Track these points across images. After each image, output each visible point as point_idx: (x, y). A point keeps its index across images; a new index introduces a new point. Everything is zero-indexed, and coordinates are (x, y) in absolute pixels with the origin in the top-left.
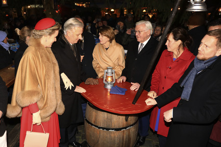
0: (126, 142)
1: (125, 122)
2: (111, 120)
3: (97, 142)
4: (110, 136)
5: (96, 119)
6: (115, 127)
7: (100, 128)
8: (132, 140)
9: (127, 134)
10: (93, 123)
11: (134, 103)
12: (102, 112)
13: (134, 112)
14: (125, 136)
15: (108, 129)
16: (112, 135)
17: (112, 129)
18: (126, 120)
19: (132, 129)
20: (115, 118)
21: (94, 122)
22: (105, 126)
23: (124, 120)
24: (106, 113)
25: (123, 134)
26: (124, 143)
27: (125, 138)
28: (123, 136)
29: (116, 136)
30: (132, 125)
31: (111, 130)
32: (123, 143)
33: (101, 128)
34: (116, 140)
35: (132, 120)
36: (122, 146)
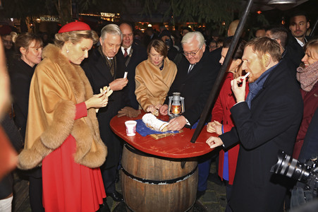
0: (183, 198)
1: (181, 170)
3: (142, 203)
4: (161, 192)
5: (138, 168)
6: (168, 179)
7: (144, 181)
8: (191, 195)
9: (185, 186)
10: (134, 174)
11: (193, 141)
12: (148, 158)
13: (196, 153)
14: (181, 190)
15: (157, 182)
16: (164, 190)
17: (163, 182)
18: (183, 166)
19: (191, 179)
20: (166, 165)
21: (136, 173)
22: (153, 178)
23: (180, 167)
24: (153, 158)
25: (179, 187)
26: (181, 200)
27: (181, 193)
28: (179, 190)
29: (170, 191)
30: (191, 174)
31: (161, 184)
32: (179, 201)
33: (147, 181)
34: (170, 198)
35: (190, 166)
36: (179, 205)
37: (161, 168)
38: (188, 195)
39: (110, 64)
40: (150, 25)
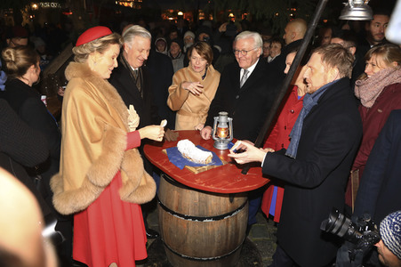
0: (232, 236)
1: (229, 204)
2: (206, 203)
3: (184, 242)
4: (206, 230)
5: (179, 203)
6: (214, 214)
7: (187, 218)
8: (240, 232)
9: (233, 223)
10: (174, 210)
11: (244, 173)
12: (190, 191)
14: (230, 227)
15: (201, 219)
16: (210, 228)
17: (209, 218)
18: (231, 201)
19: (241, 214)
20: (213, 200)
21: (177, 208)
22: (197, 214)
23: (228, 202)
24: (197, 193)
25: (228, 223)
26: (229, 238)
27: (230, 230)
28: (227, 227)
29: (216, 229)
30: (240, 208)
31: (207, 220)
32: (227, 240)
33: (190, 217)
34: (216, 236)
36: (226, 244)
37: (206, 204)
38: (237, 233)
39: (135, 76)
40: (180, 13)
